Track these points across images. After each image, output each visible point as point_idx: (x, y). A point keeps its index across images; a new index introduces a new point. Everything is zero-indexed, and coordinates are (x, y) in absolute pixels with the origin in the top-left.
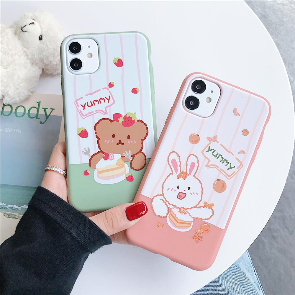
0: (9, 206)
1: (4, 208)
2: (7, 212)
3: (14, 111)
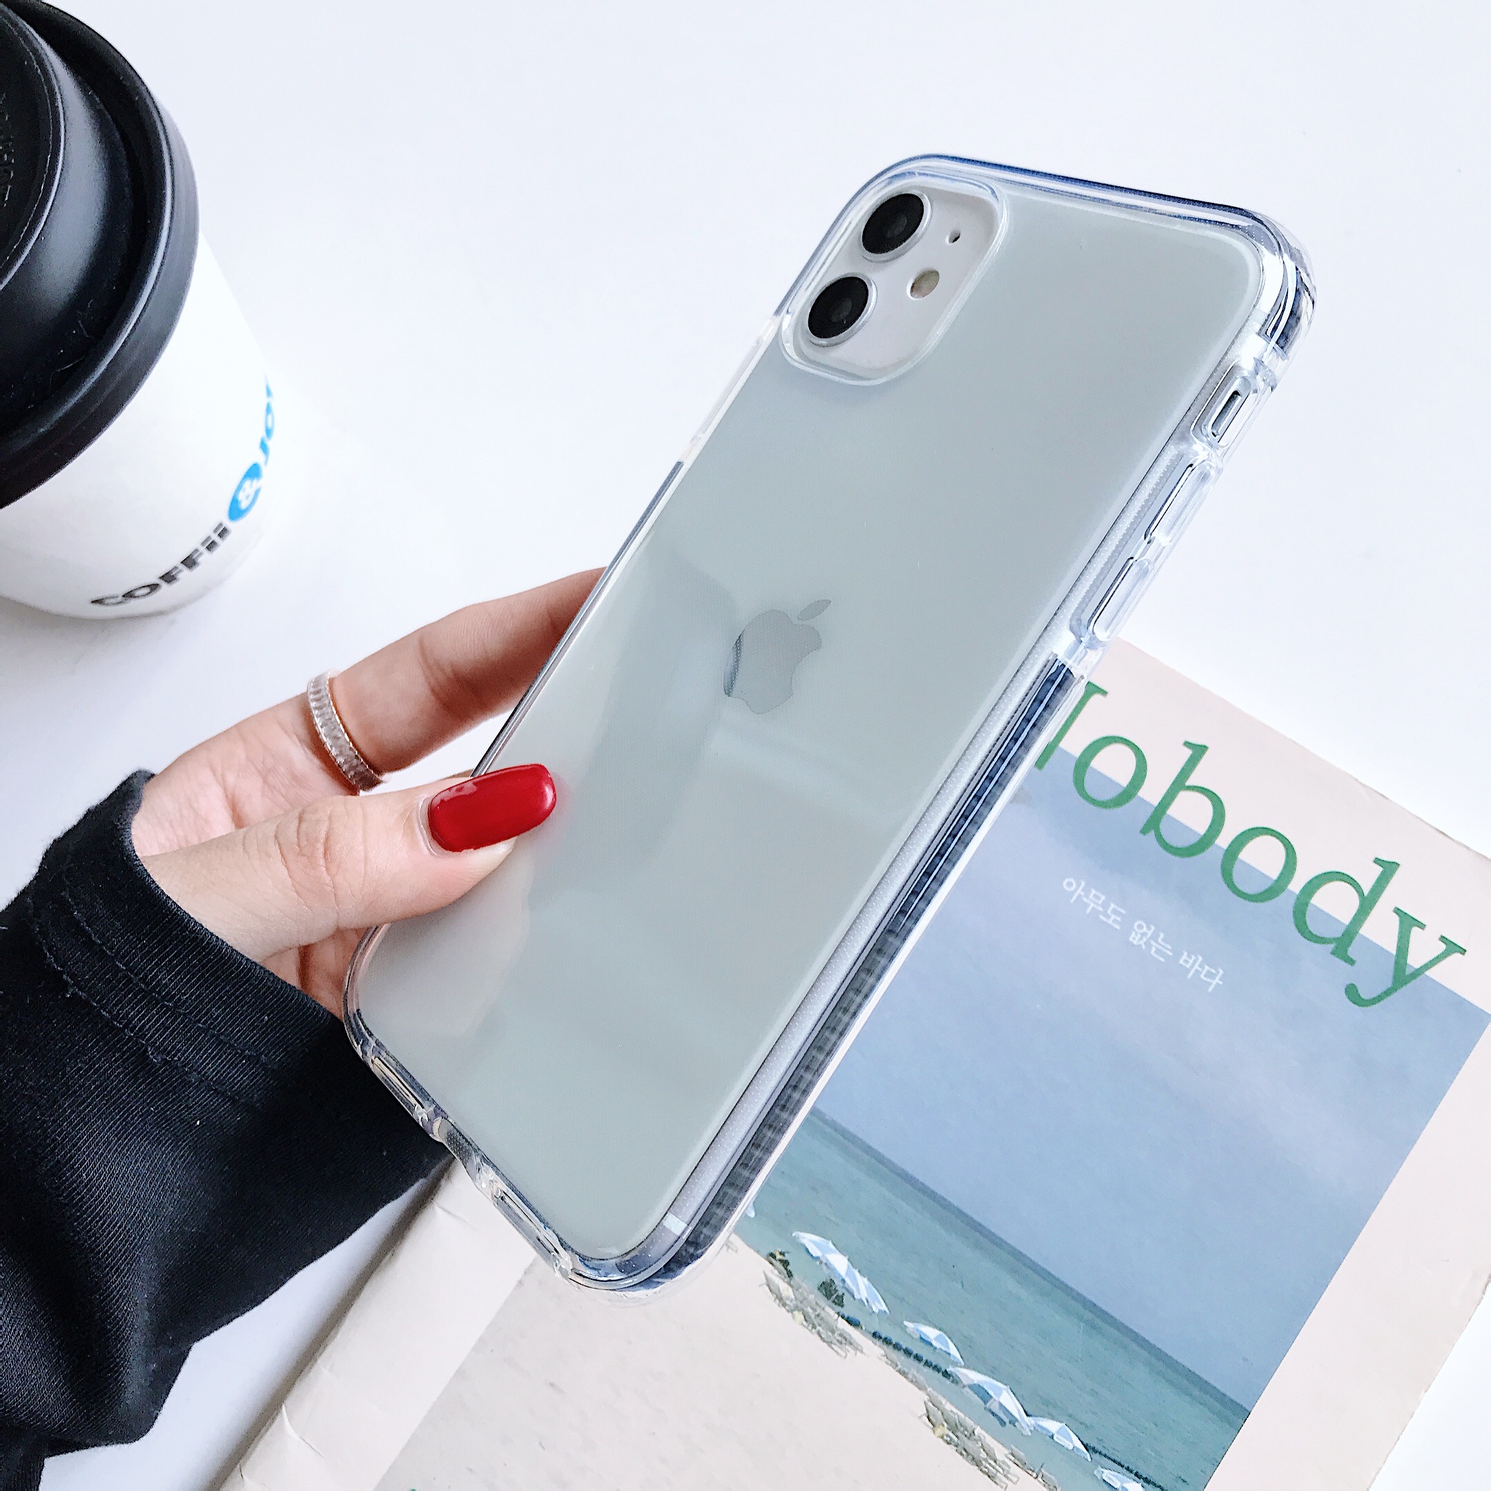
0: (975, 1377)
1: (946, 1374)
2: (948, 1407)
3: (1224, 840)
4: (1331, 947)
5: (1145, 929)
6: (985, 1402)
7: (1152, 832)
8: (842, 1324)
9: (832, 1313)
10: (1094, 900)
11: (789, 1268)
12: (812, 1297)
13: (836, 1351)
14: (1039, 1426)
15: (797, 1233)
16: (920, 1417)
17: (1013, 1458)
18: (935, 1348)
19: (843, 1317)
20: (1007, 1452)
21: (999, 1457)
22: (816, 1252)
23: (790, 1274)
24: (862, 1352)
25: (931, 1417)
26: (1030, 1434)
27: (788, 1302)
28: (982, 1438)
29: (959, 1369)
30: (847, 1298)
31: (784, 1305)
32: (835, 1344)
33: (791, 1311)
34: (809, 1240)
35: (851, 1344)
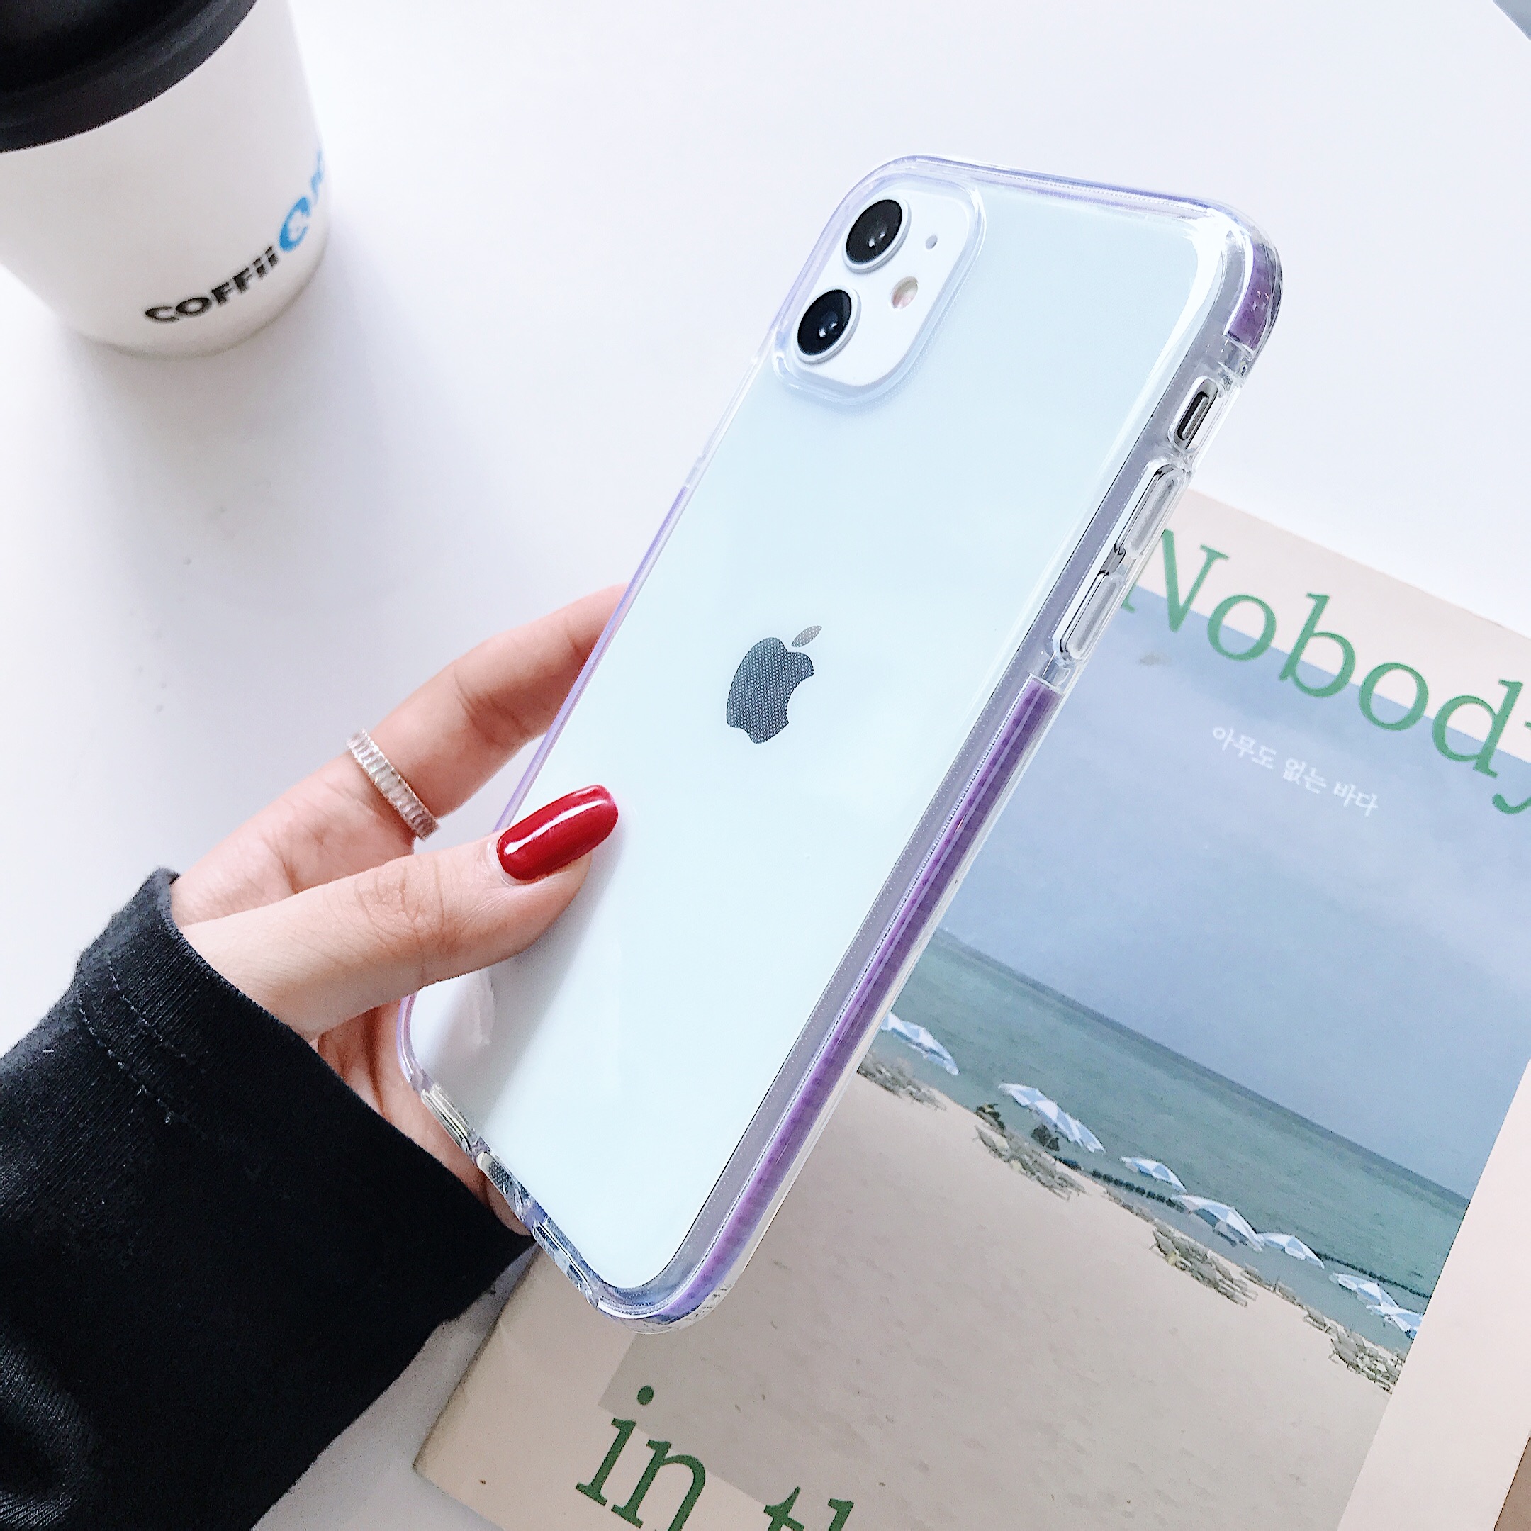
0: (1199, 1202)
1: (1170, 1203)
2: (1178, 1234)
3: (1358, 678)
4: (1473, 763)
5: (1296, 767)
6: (1213, 1225)
7: (1290, 679)
8: (1061, 1167)
9: (1049, 1158)
10: (1245, 745)
11: (1000, 1119)
12: (1026, 1144)
13: (1059, 1195)
14: (1268, 1241)
15: (1002, 1085)
16: (1152, 1247)
17: (1248, 1276)
18: (1156, 1179)
19: (1060, 1160)
20: (1240, 1270)
21: (1235, 1276)
22: (1024, 1101)
23: (1002, 1126)
24: (1084, 1192)
25: (1162, 1247)
26: (1261, 1249)
27: (1003, 1153)
28: (1216, 1261)
29: (1183, 1197)
30: (1061, 1143)
31: (1000, 1156)
32: (1056, 1188)
33: (1008, 1161)
34: (1015, 1090)
35: (1072, 1185)
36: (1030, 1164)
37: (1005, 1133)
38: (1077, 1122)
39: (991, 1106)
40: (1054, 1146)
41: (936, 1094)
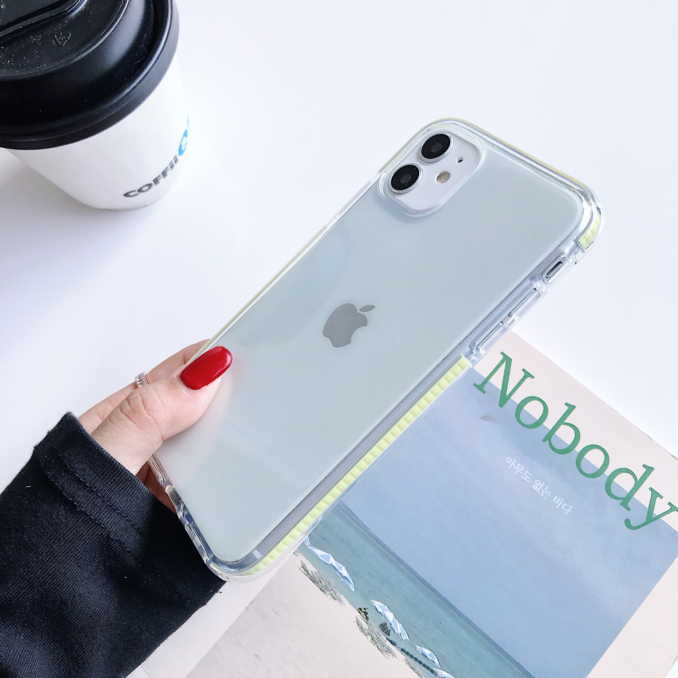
0: (444, 674)
3: (578, 449)
4: (620, 501)
5: (540, 484)
7: (548, 441)
8: (388, 643)
9: (384, 638)
10: (519, 468)
11: (367, 615)
12: (376, 629)
13: (384, 655)
15: (372, 600)
18: (428, 659)
19: (389, 640)
22: (380, 610)
23: (367, 618)
24: (396, 657)
29: (439, 670)
31: (364, 632)
32: (384, 652)
33: (366, 635)
34: (377, 604)
35: (391, 653)
36: (376, 638)
37: (368, 623)
38: (401, 625)
39: (364, 609)
40: (388, 633)
41: (342, 597)
